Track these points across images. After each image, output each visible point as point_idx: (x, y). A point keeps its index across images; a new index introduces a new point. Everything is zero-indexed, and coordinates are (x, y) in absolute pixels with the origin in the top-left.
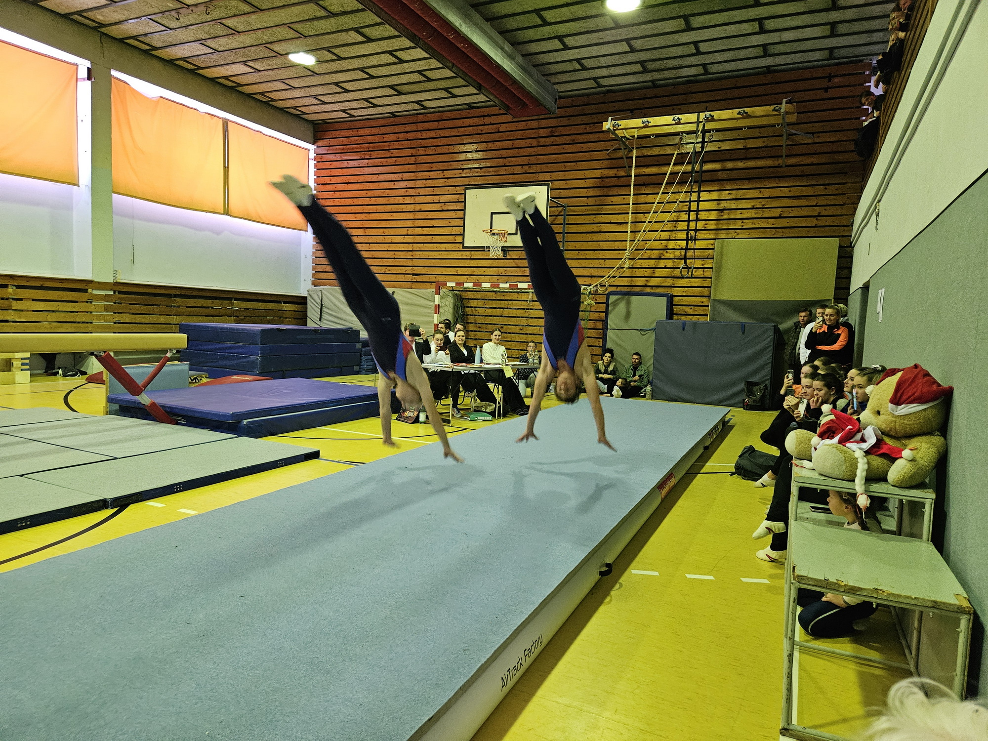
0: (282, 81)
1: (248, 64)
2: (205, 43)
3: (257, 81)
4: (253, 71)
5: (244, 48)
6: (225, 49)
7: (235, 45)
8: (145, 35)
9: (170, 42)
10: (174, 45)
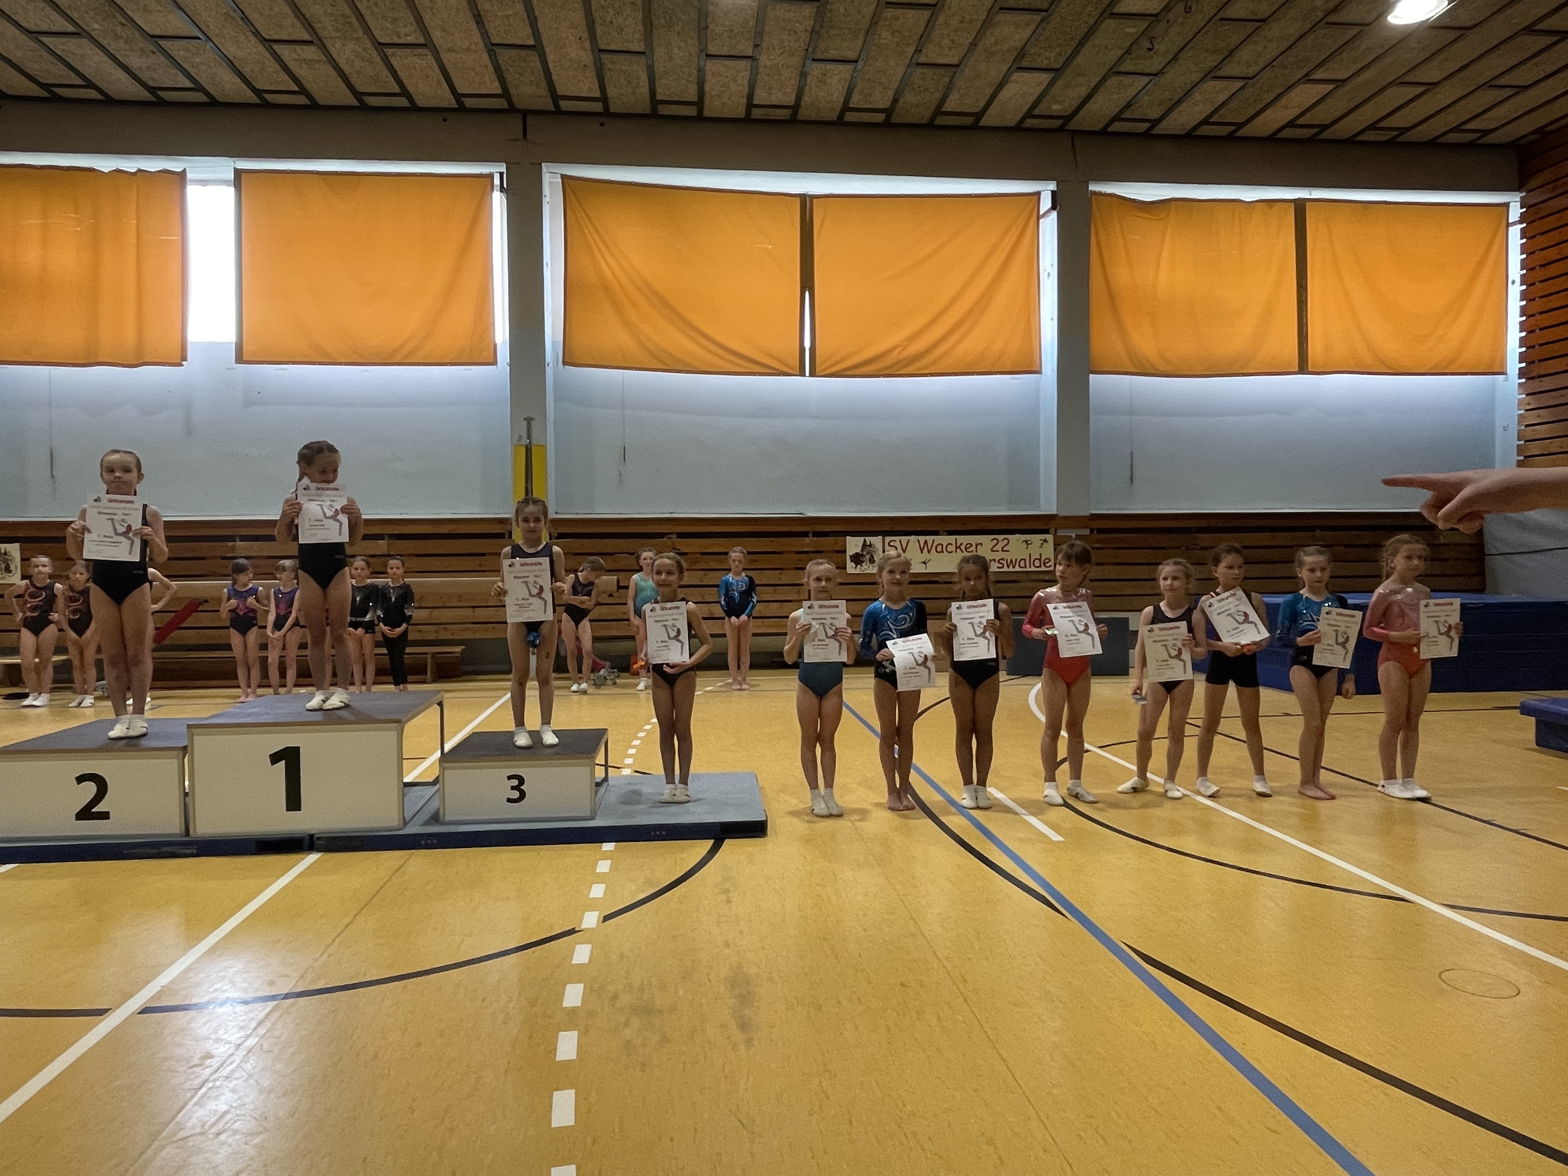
0: (1400, 82)
1: (1312, 78)
2: (1220, 73)
3: (1352, 105)
4: (1331, 87)
5: (1290, 47)
6: (1259, 68)
7: (1273, 50)
8: (1128, 105)
9: (1171, 100)
10: (1179, 102)
